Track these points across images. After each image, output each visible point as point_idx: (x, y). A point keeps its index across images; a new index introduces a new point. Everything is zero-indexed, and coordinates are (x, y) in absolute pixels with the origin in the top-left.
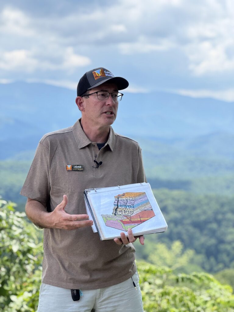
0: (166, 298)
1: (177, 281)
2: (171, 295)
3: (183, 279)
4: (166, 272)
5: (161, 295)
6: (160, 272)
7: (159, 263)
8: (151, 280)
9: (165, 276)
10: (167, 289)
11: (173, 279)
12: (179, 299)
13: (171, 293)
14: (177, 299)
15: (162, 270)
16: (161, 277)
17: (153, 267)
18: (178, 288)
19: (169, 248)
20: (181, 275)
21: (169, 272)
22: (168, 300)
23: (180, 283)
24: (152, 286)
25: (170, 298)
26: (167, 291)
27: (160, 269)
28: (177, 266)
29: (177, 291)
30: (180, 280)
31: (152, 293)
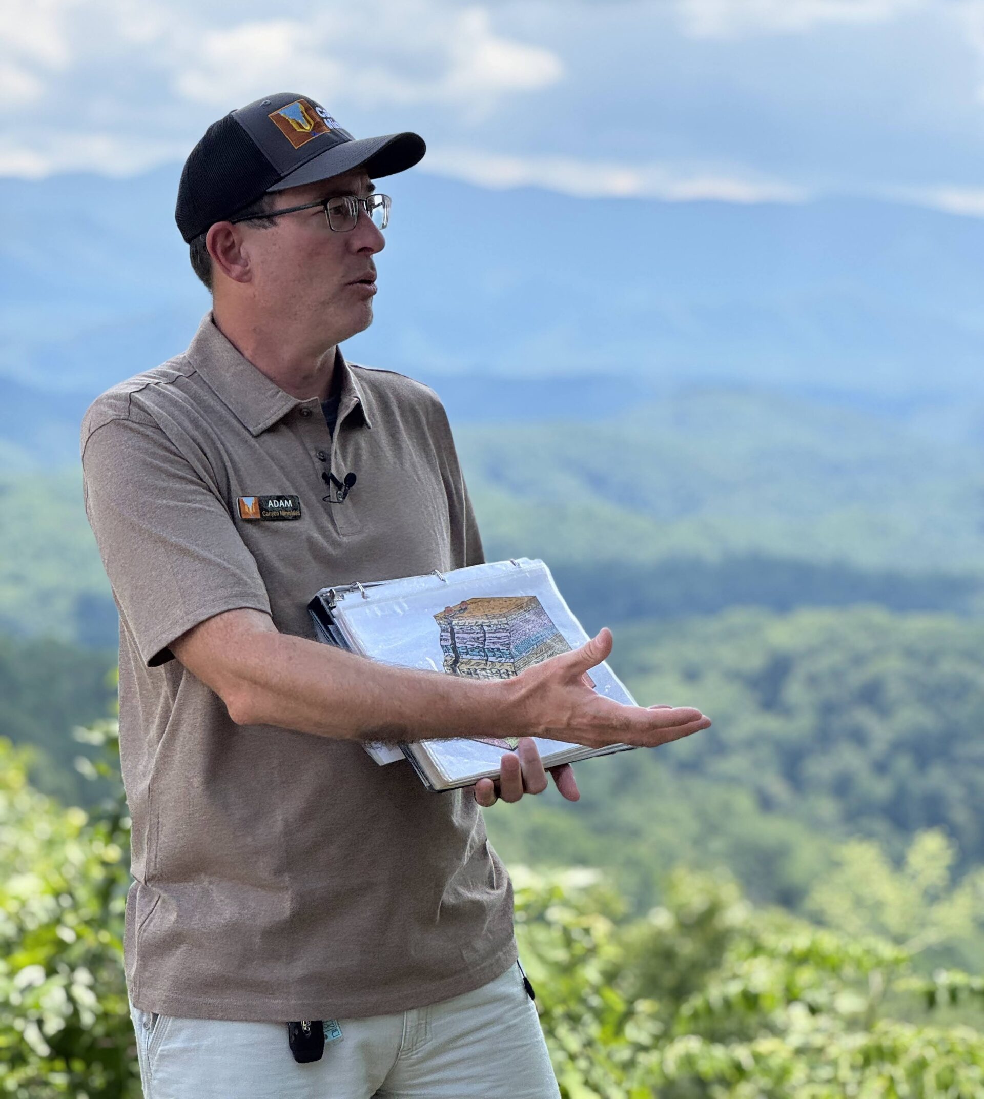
0: (880, 1074)
1: (931, 999)
2: (905, 1061)
3: (954, 994)
4: (880, 963)
5: (860, 1059)
6: (858, 963)
7: (855, 922)
8: (820, 997)
9: (877, 980)
10: (886, 1033)
11: (912, 994)
12: (938, 1077)
13: (906, 1051)
14: (930, 1079)
15: (868, 952)
16: (860, 985)
17: (828, 942)
18: (932, 1033)
19: (898, 863)
20: (945, 978)
21: (897, 962)
22: (892, 1080)
23: (943, 1011)
24: (823, 1021)
25: (899, 1071)
26: (886, 1043)
27: (855, 950)
28: (932, 936)
29: (929, 1043)
30: (943, 997)
31: (820, 1050)
